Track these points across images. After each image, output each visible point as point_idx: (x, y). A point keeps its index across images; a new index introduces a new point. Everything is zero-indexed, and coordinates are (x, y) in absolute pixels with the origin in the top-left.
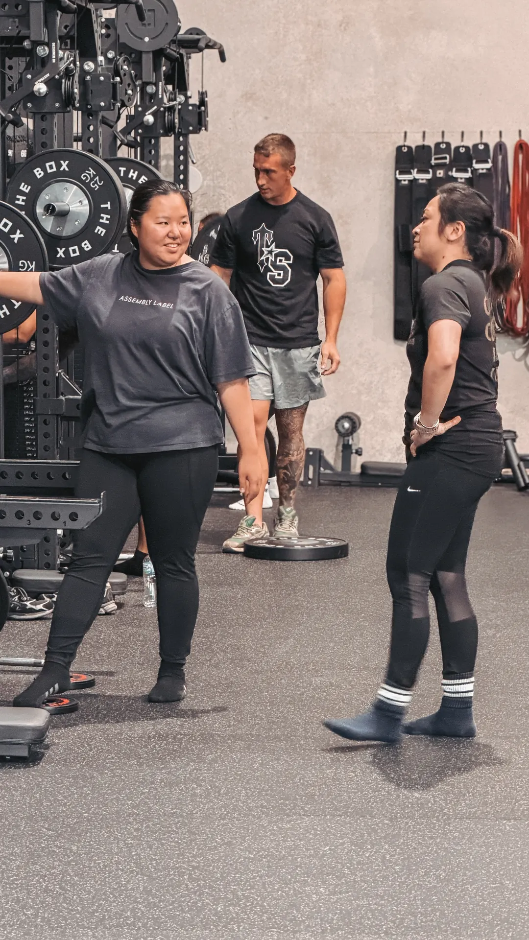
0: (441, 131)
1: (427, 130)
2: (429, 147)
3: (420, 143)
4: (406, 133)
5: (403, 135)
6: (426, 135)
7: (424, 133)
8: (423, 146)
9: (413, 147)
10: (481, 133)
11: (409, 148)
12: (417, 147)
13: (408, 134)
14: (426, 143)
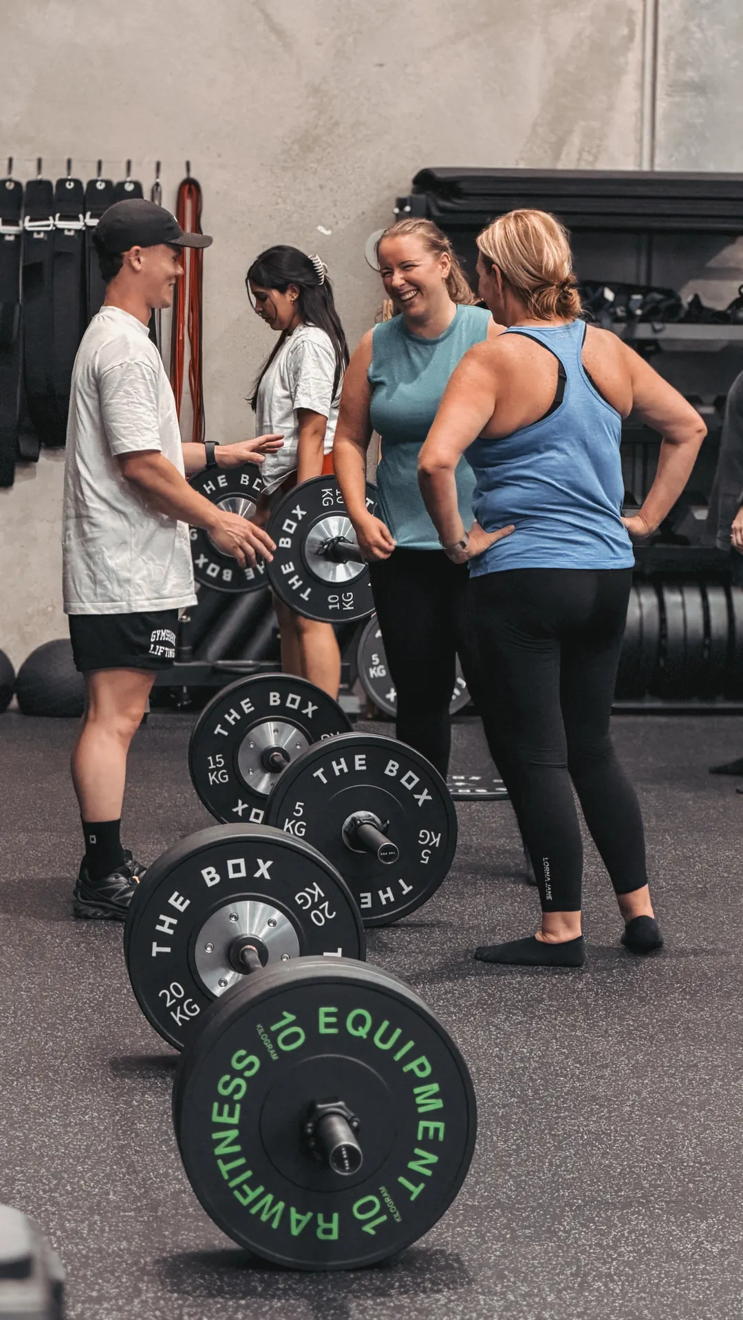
0: (66, 158)
1: (44, 157)
2: (48, 183)
3: (33, 176)
4: (11, 160)
5: (6, 162)
6: (44, 164)
7: (40, 161)
8: (40, 182)
9: (24, 182)
10: (129, 163)
11: (18, 184)
12: (30, 183)
13: (15, 163)
14: (44, 176)
